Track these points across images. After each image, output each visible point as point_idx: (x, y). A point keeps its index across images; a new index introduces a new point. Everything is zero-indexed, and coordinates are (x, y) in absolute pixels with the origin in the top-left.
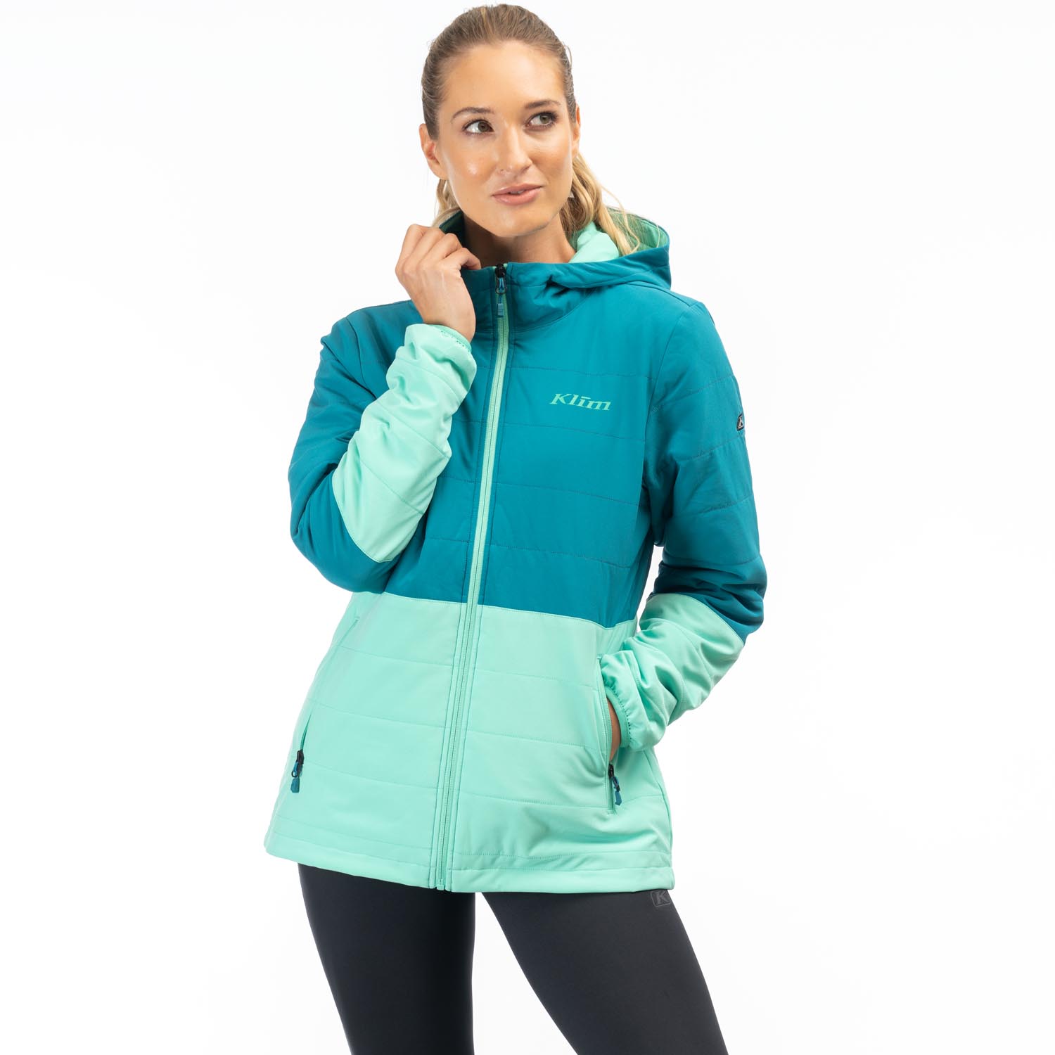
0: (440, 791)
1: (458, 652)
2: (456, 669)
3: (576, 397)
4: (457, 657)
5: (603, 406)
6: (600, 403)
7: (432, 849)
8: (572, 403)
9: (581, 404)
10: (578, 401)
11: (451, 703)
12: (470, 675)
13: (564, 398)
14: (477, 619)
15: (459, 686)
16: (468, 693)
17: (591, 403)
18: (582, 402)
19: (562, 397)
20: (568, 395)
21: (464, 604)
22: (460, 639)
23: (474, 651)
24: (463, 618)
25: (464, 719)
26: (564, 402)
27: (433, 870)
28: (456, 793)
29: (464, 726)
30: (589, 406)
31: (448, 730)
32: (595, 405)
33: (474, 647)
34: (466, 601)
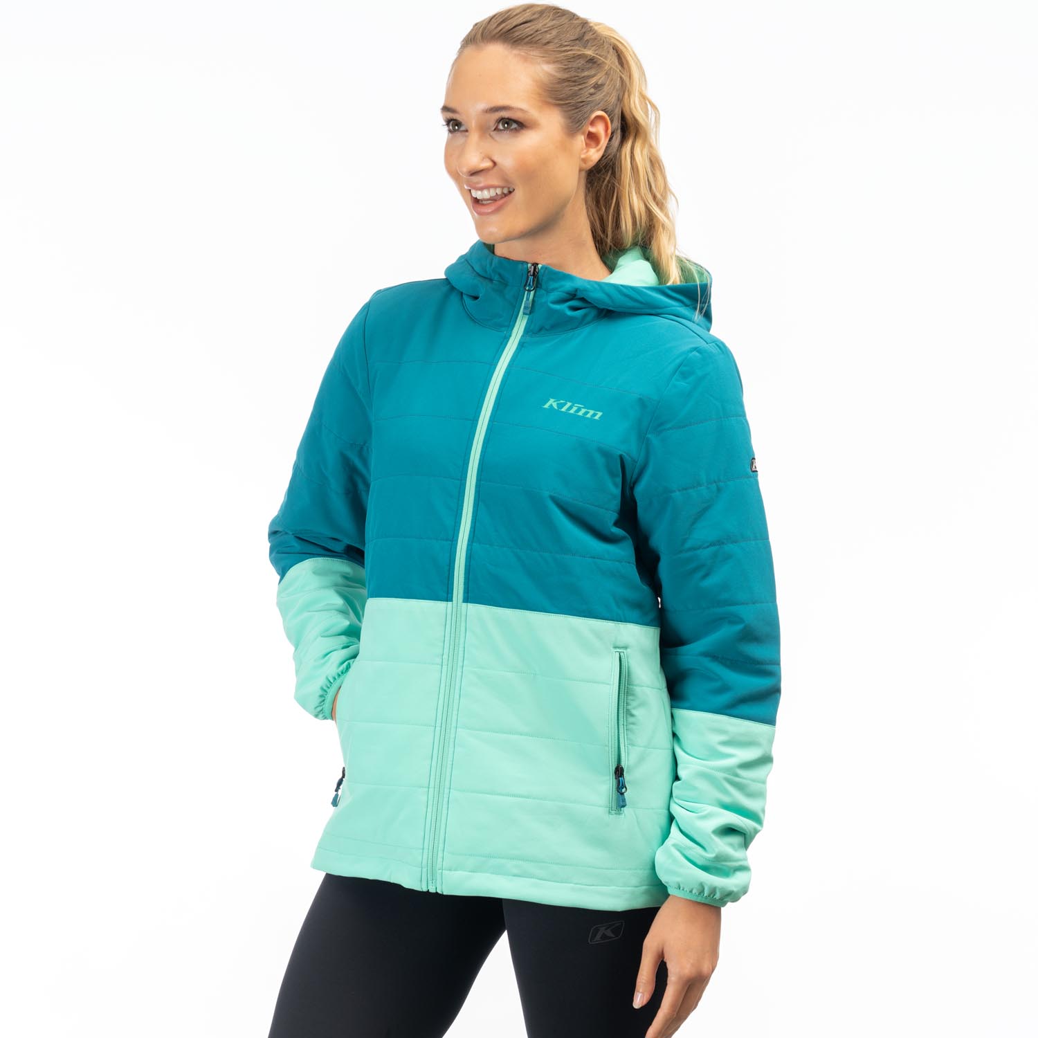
0: (431, 790)
1: (446, 651)
2: (445, 667)
3: (569, 404)
4: (445, 657)
5: (594, 415)
6: (592, 412)
7: (423, 849)
8: (564, 409)
9: (572, 411)
10: (570, 408)
11: (441, 702)
12: (459, 674)
13: (558, 404)
14: (463, 618)
15: (448, 684)
16: (457, 691)
17: (583, 411)
18: (575, 409)
19: (556, 403)
20: (562, 401)
21: (450, 603)
22: (447, 639)
23: (461, 649)
24: (449, 617)
25: (454, 717)
26: (556, 408)
27: (425, 870)
28: (447, 791)
29: (454, 724)
30: (580, 413)
31: (438, 729)
32: (586, 413)
33: (461, 646)
34: (452, 601)
